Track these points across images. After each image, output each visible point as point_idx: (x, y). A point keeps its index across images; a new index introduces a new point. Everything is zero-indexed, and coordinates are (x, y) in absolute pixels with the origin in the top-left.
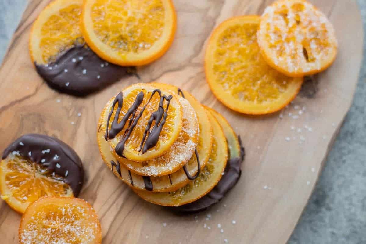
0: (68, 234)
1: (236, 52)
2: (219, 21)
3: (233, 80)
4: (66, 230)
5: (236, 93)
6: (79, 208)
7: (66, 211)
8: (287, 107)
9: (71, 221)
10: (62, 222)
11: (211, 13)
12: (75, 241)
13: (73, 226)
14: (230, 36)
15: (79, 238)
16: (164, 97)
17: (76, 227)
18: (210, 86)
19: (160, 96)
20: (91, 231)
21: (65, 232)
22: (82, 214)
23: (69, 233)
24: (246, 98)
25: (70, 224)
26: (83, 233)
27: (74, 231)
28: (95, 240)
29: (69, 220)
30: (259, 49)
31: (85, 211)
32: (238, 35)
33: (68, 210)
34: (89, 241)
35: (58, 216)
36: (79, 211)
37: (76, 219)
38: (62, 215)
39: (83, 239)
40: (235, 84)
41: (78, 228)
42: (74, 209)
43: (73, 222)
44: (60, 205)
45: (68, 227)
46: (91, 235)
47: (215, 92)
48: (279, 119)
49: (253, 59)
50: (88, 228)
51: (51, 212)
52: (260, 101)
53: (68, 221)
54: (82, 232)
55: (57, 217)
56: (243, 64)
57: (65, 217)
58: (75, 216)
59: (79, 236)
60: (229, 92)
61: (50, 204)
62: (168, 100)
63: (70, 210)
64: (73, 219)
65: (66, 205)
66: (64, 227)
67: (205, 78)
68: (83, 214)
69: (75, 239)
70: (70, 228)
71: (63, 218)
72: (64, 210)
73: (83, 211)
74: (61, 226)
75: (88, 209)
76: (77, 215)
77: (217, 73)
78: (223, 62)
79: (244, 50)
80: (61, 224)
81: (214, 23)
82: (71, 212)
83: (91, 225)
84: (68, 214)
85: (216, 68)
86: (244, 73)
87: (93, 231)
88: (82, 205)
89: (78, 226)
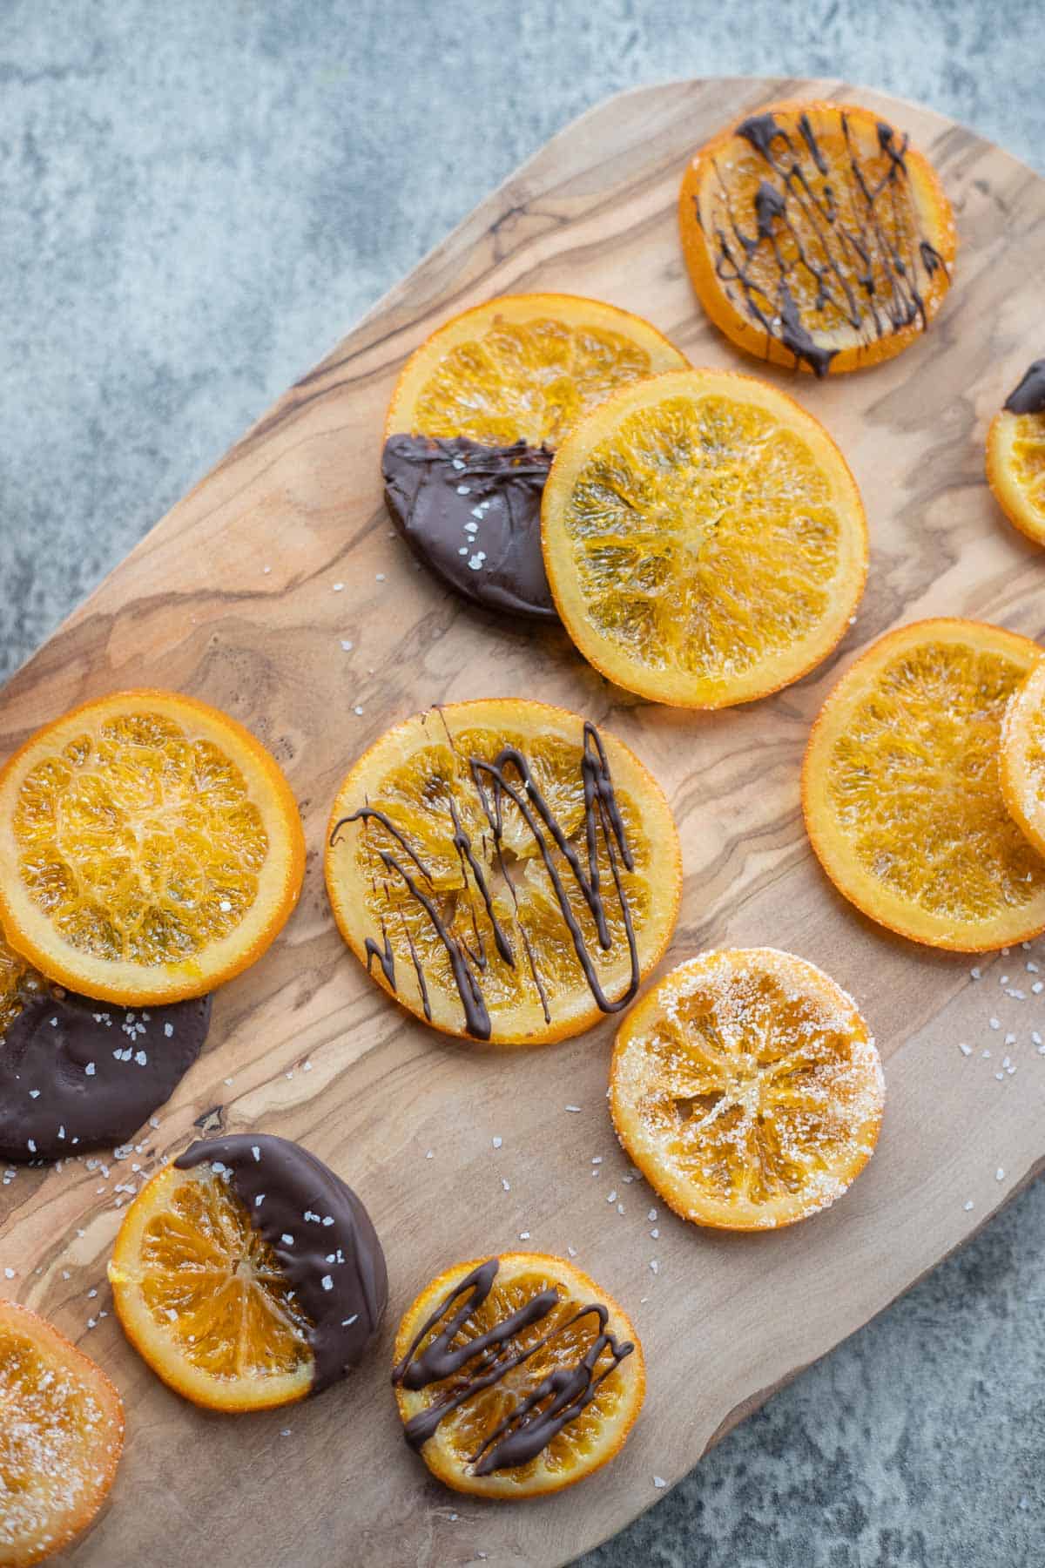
0: (12, 1446)
1: (924, 725)
2: (916, 611)
3: (881, 805)
4: (16, 1433)
5: (871, 847)
6: (90, 1401)
7: (52, 1386)
8: (1006, 952)
9: (46, 1420)
10: (19, 1406)
11: (902, 577)
12: (18, 1477)
13: (40, 1438)
14: (928, 670)
15: (31, 1478)
16: (610, 1340)
17: (48, 1445)
18: (803, 795)
19: (601, 1330)
20: (78, 1484)
21: (11, 1436)
22: (86, 1422)
23: (18, 1446)
24: (894, 875)
25: (36, 1426)
26: (53, 1474)
27: (34, 1451)
28: (67, 1514)
29: (43, 1412)
30: (996, 746)
31: (101, 1420)
32: (952, 678)
33: (59, 1388)
34: (50, 1507)
35: (25, 1381)
36: (85, 1410)
37: (61, 1424)
38: (36, 1386)
39: (40, 1490)
40: (880, 819)
41: (49, 1452)
42: (75, 1396)
43: (49, 1426)
44: (51, 1360)
45: (27, 1428)
46: (66, 1494)
47: (810, 819)
48: (964, 980)
49: (966, 767)
50: (76, 1470)
51: (13, 1358)
52: (935, 903)
53: (38, 1415)
54: (53, 1469)
55: (20, 1383)
56: (931, 771)
57: (39, 1398)
58: (66, 1414)
59: (38, 1473)
60: (853, 837)
61: (27, 1336)
62: (619, 1358)
63: (65, 1392)
64: (55, 1419)
65: (64, 1369)
66: (18, 1422)
67: (799, 762)
68: (89, 1427)
69: (21, 1474)
70: (30, 1436)
71: (32, 1398)
72: (48, 1379)
73: (93, 1418)
74: (12, 1414)
75: (111, 1423)
76: (72, 1419)
77: (841, 764)
78: (873, 740)
79: (952, 730)
80: (15, 1409)
81: (899, 612)
82: (63, 1398)
83: (87, 1467)
84: (51, 1395)
85: (844, 749)
86: (921, 799)
87: (81, 1488)
88: (104, 1403)
89: (53, 1448)
